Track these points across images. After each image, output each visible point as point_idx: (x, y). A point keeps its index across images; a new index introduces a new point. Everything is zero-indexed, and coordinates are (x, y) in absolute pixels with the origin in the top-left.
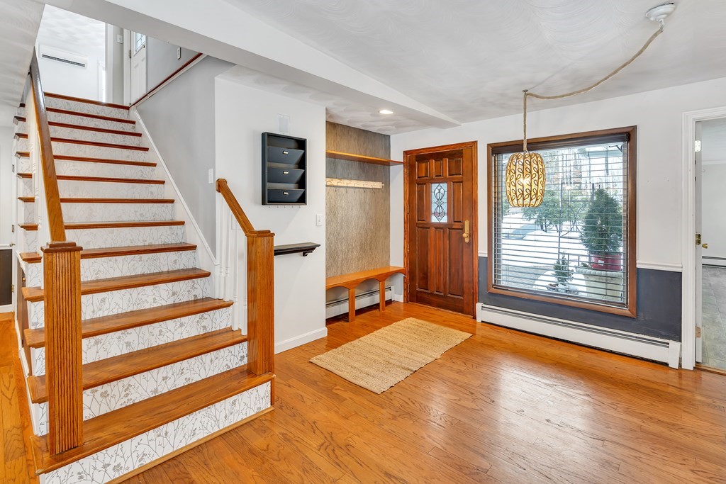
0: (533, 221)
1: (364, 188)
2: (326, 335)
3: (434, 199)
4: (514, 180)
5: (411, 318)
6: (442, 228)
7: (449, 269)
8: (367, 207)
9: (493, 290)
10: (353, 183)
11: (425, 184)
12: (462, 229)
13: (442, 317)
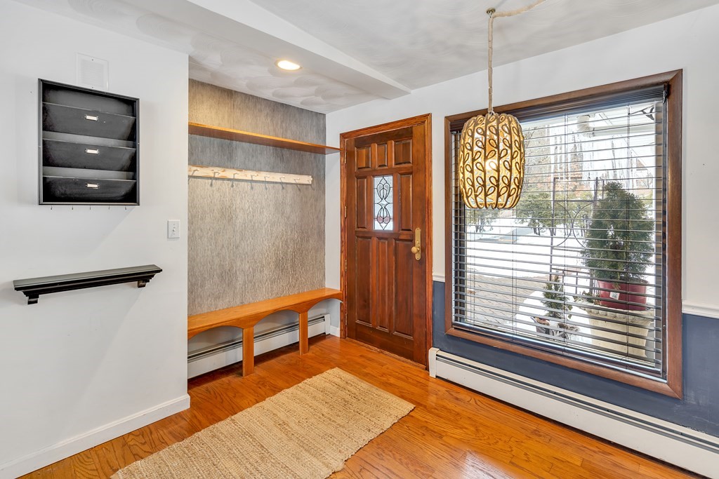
0: (526, 224)
1: (281, 183)
2: (189, 407)
3: (377, 199)
4: (469, 161)
5: (337, 370)
6: (386, 239)
7: (396, 296)
8: (288, 209)
9: (452, 331)
10: (262, 176)
11: (365, 177)
12: (412, 240)
13: (382, 365)
